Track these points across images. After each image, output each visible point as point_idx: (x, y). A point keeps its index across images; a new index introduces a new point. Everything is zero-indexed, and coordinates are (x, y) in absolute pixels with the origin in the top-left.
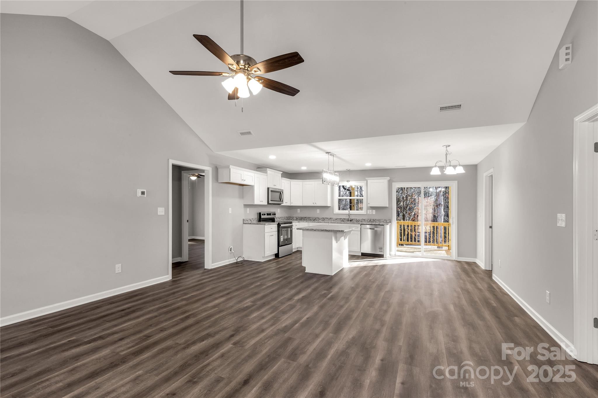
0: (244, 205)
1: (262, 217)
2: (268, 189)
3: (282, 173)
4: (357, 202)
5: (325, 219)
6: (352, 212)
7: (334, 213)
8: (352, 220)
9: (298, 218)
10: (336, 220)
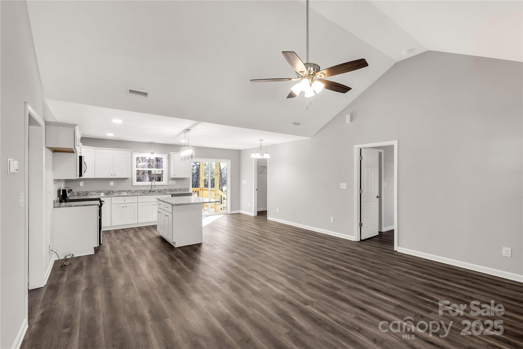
7: (133, 185)
8: (154, 191)
10: (136, 192)
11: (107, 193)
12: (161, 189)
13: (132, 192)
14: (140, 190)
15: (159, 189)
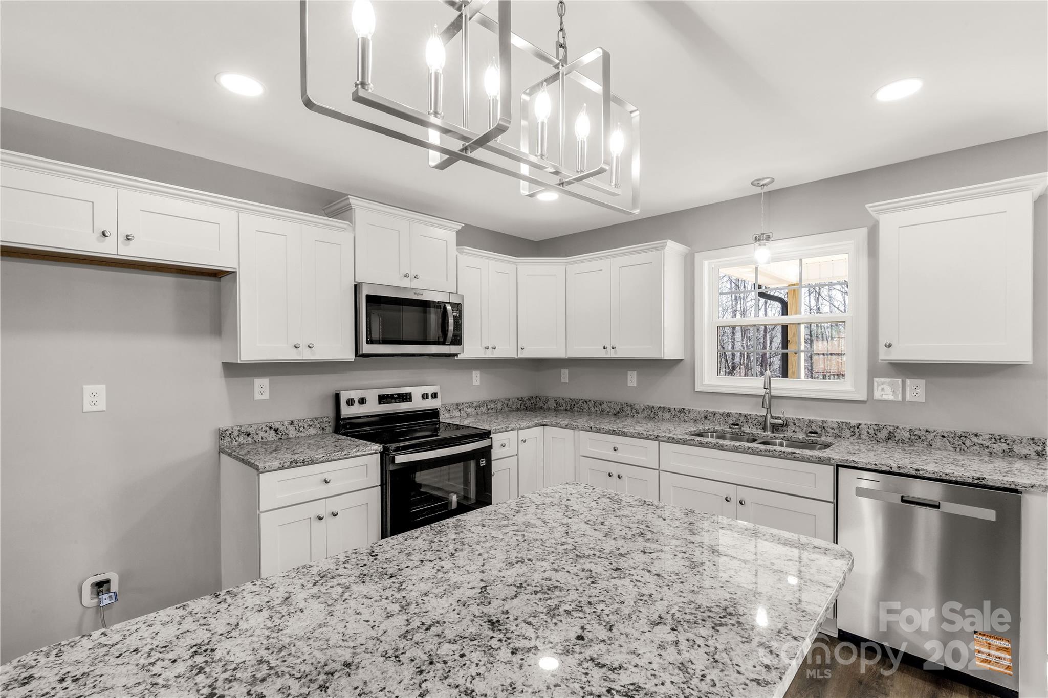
0: (222, 362)
1: (347, 411)
2: (357, 288)
3: (459, 226)
4: (809, 337)
5: (660, 413)
6: (781, 386)
7: (698, 388)
8: (783, 426)
9: (561, 401)
10: (706, 418)
11: (618, 412)
12: (823, 422)
13: (692, 416)
14: (721, 411)
15: (812, 418)
